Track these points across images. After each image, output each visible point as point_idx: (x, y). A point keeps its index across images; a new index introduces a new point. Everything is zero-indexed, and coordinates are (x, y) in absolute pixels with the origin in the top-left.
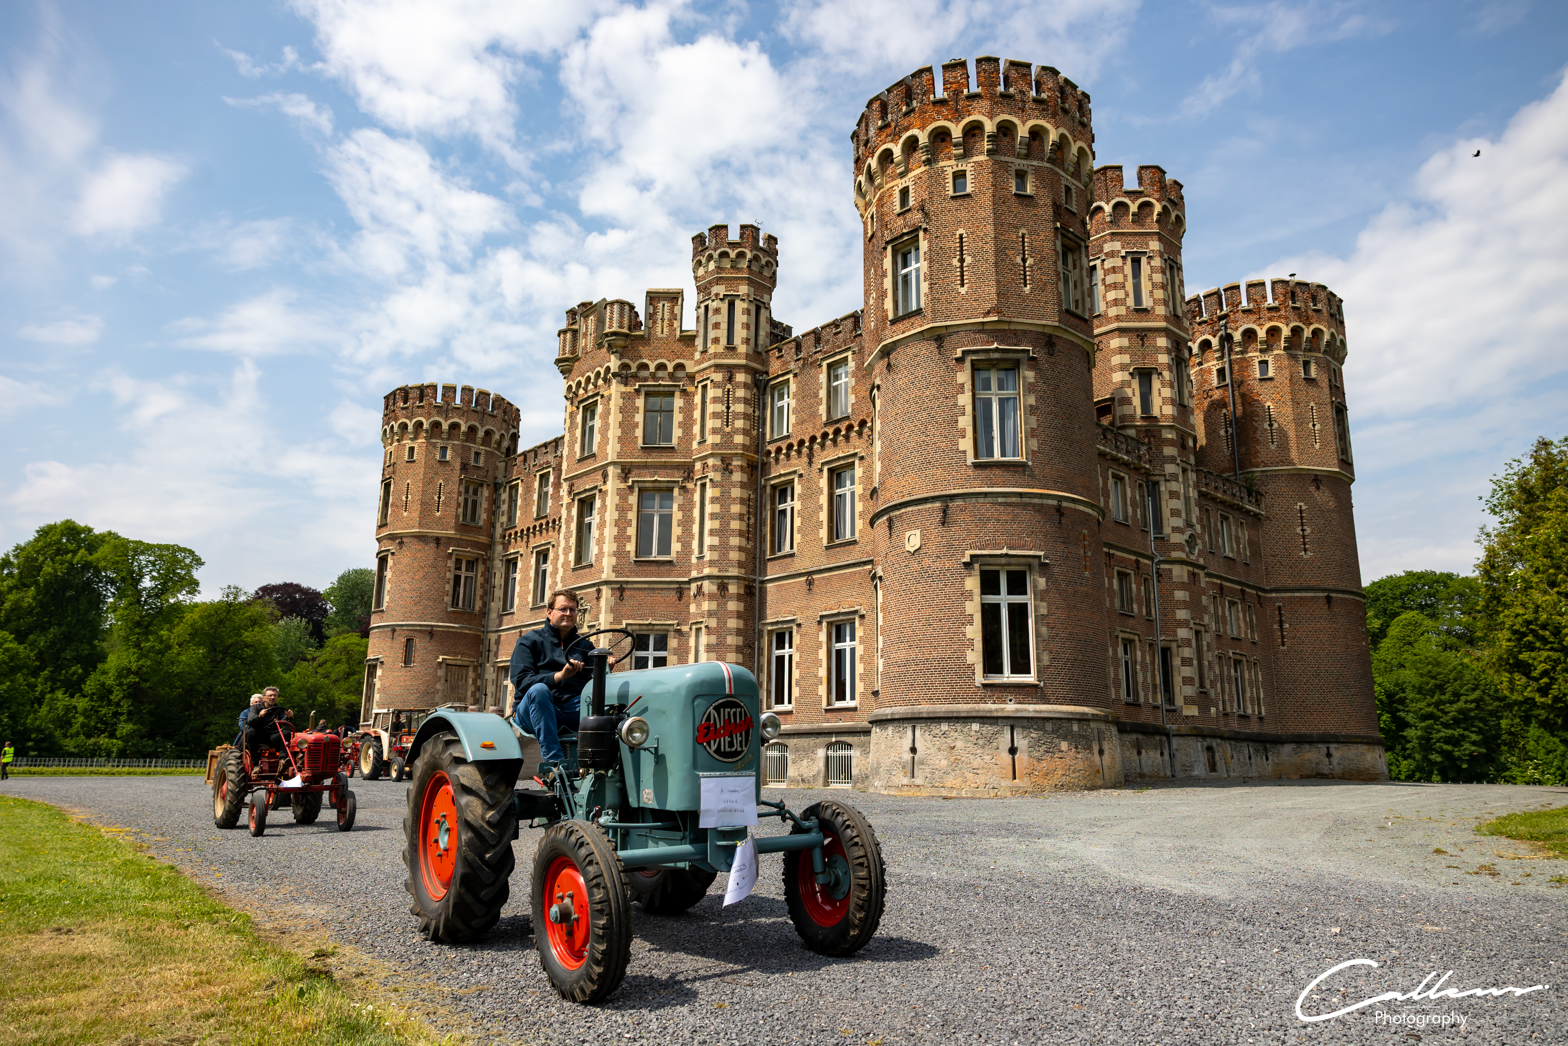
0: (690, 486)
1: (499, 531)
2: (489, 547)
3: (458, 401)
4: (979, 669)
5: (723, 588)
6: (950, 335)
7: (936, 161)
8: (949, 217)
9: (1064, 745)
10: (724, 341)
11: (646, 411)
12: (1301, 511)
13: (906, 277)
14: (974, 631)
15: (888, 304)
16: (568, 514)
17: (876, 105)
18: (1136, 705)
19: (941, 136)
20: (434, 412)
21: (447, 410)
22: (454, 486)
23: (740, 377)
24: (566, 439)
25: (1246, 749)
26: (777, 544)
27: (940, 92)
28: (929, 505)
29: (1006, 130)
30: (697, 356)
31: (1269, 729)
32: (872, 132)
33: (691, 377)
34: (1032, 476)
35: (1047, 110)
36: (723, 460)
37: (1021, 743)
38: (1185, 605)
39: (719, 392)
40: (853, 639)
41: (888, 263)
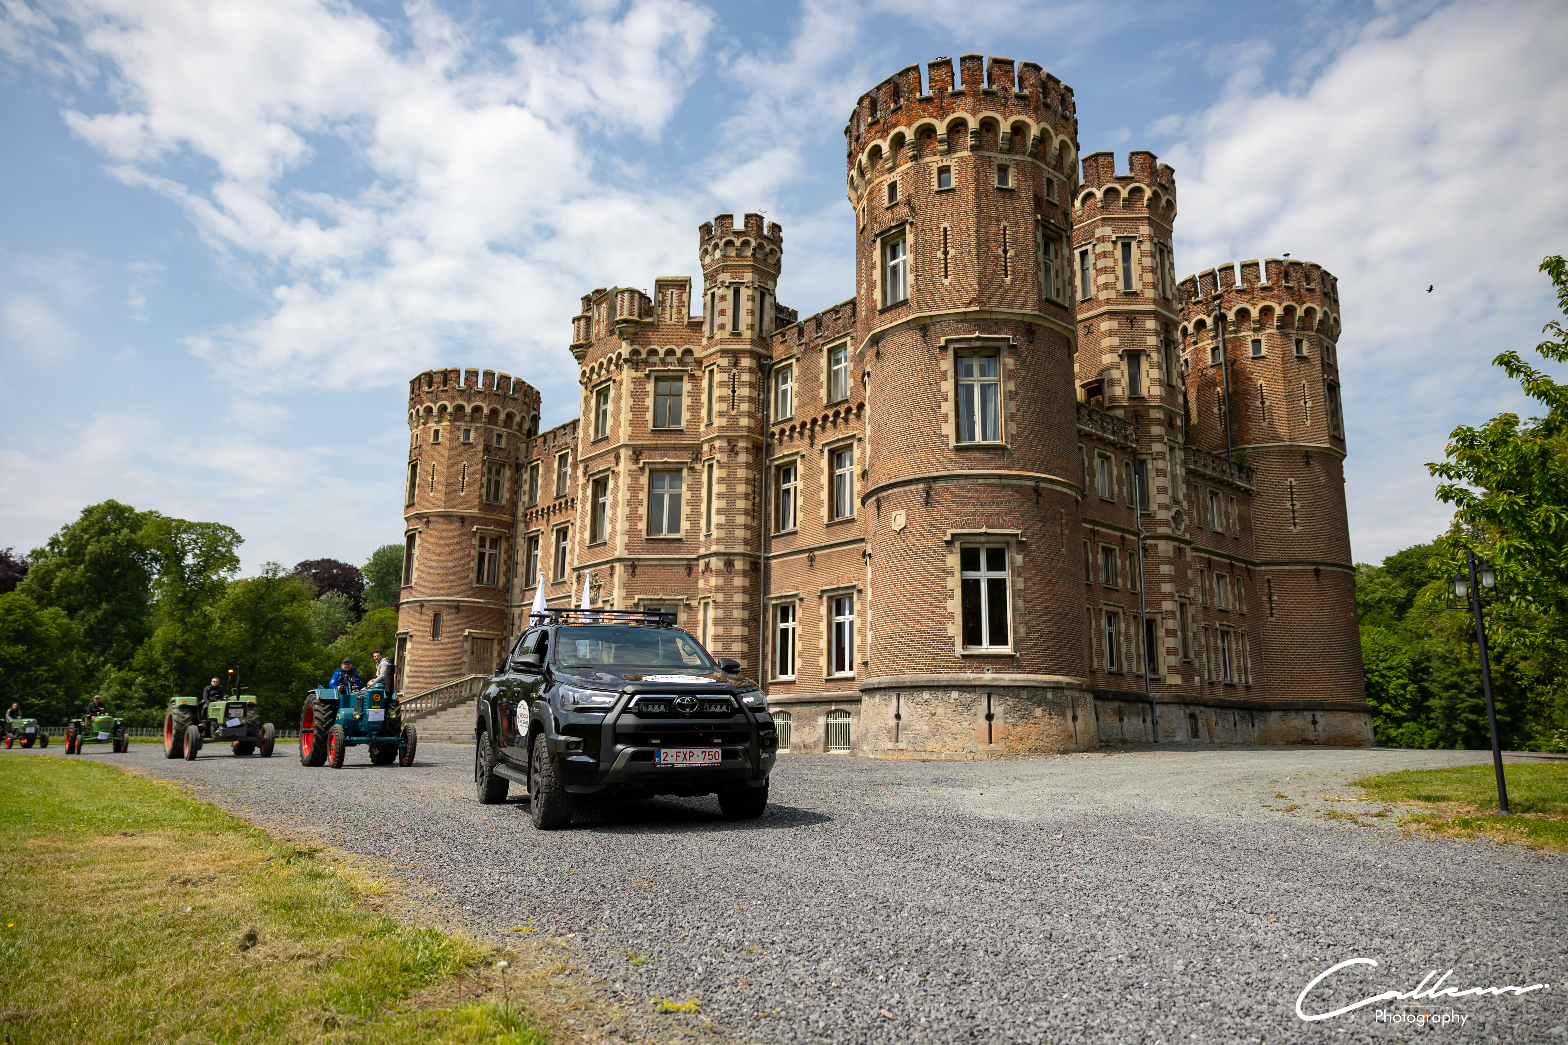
0: (698, 466)
1: (521, 510)
2: (512, 525)
3: (480, 385)
4: (959, 640)
5: (729, 564)
6: (934, 324)
7: (922, 157)
8: (934, 211)
9: (1038, 712)
10: (729, 327)
11: (656, 395)
12: (1291, 487)
13: (895, 269)
14: (955, 606)
15: (877, 295)
16: (584, 494)
17: (866, 103)
18: (1120, 674)
19: (926, 132)
20: (457, 396)
21: (470, 394)
22: (477, 467)
23: (746, 362)
24: (582, 422)
25: (1231, 717)
26: (781, 522)
27: (927, 92)
28: (913, 487)
29: (989, 125)
30: (704, 341)
31: (1256, 697)
32: (863, 128)
33: (699, 362)
34: (1011, 457)
35: (1029, 106)
36: (729, 442)
37: (998, 709)
38: (1170, 578)
39: (725, 377)
40: (851, 613)
41: (877, 255)
